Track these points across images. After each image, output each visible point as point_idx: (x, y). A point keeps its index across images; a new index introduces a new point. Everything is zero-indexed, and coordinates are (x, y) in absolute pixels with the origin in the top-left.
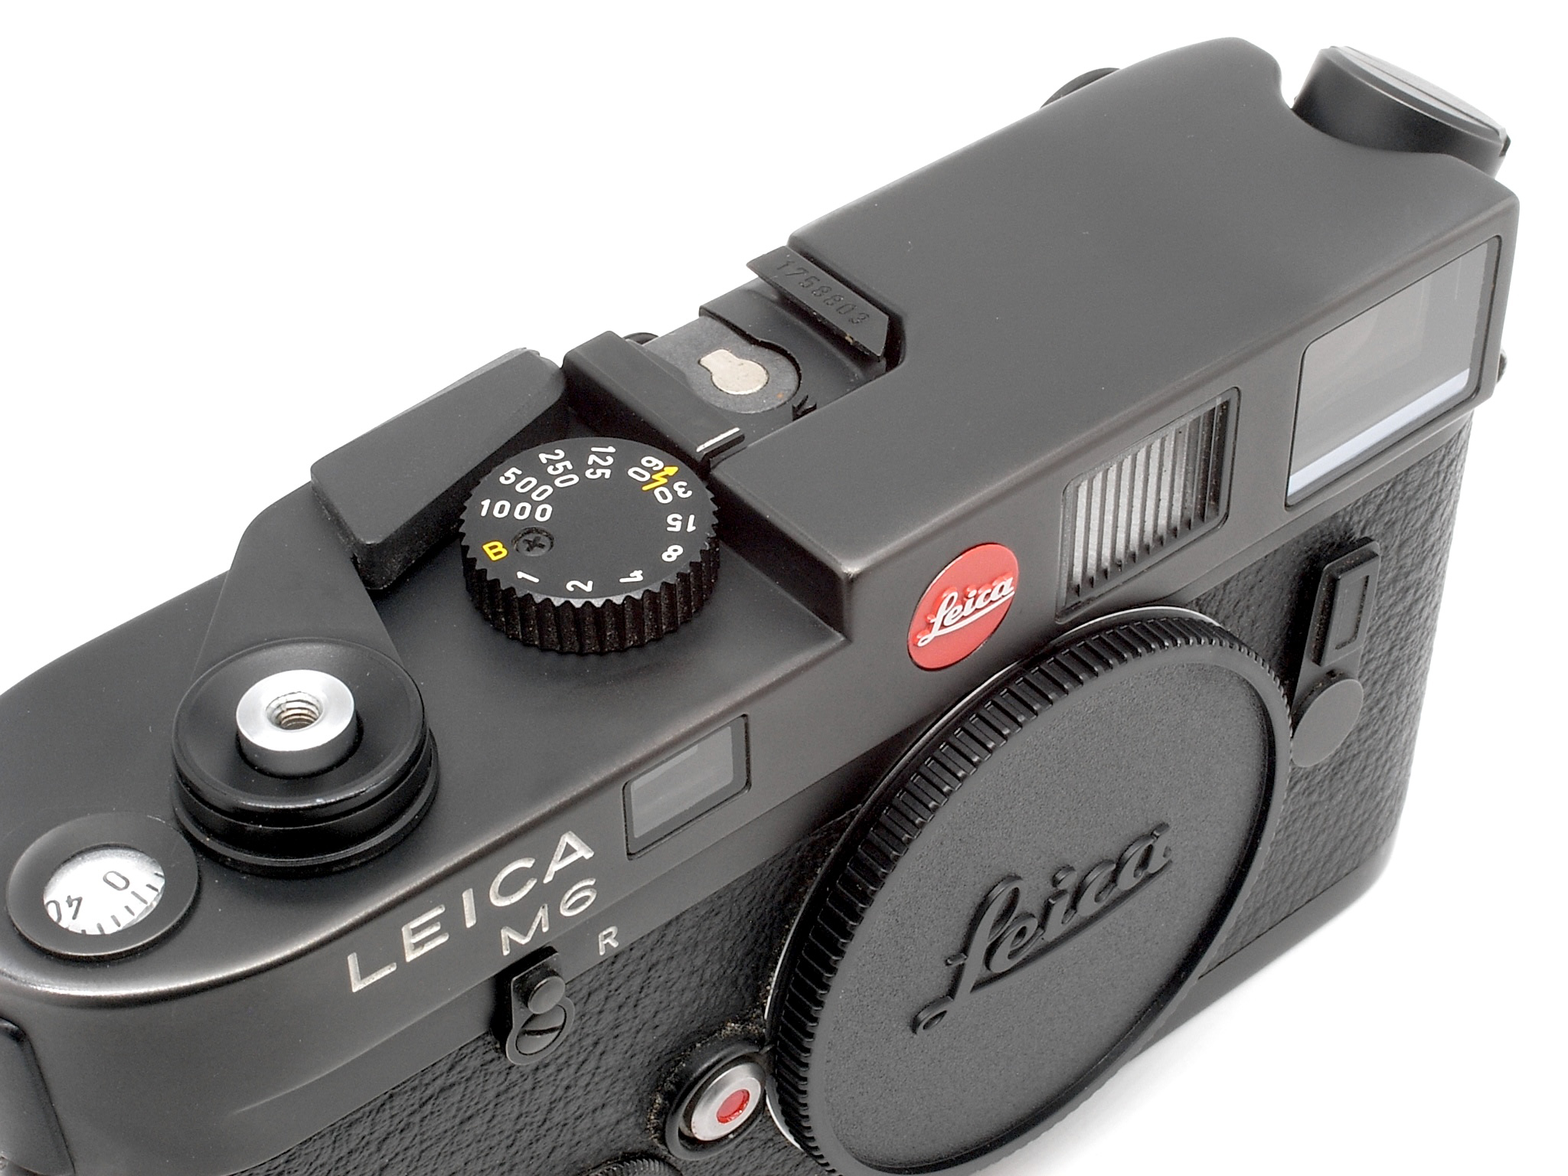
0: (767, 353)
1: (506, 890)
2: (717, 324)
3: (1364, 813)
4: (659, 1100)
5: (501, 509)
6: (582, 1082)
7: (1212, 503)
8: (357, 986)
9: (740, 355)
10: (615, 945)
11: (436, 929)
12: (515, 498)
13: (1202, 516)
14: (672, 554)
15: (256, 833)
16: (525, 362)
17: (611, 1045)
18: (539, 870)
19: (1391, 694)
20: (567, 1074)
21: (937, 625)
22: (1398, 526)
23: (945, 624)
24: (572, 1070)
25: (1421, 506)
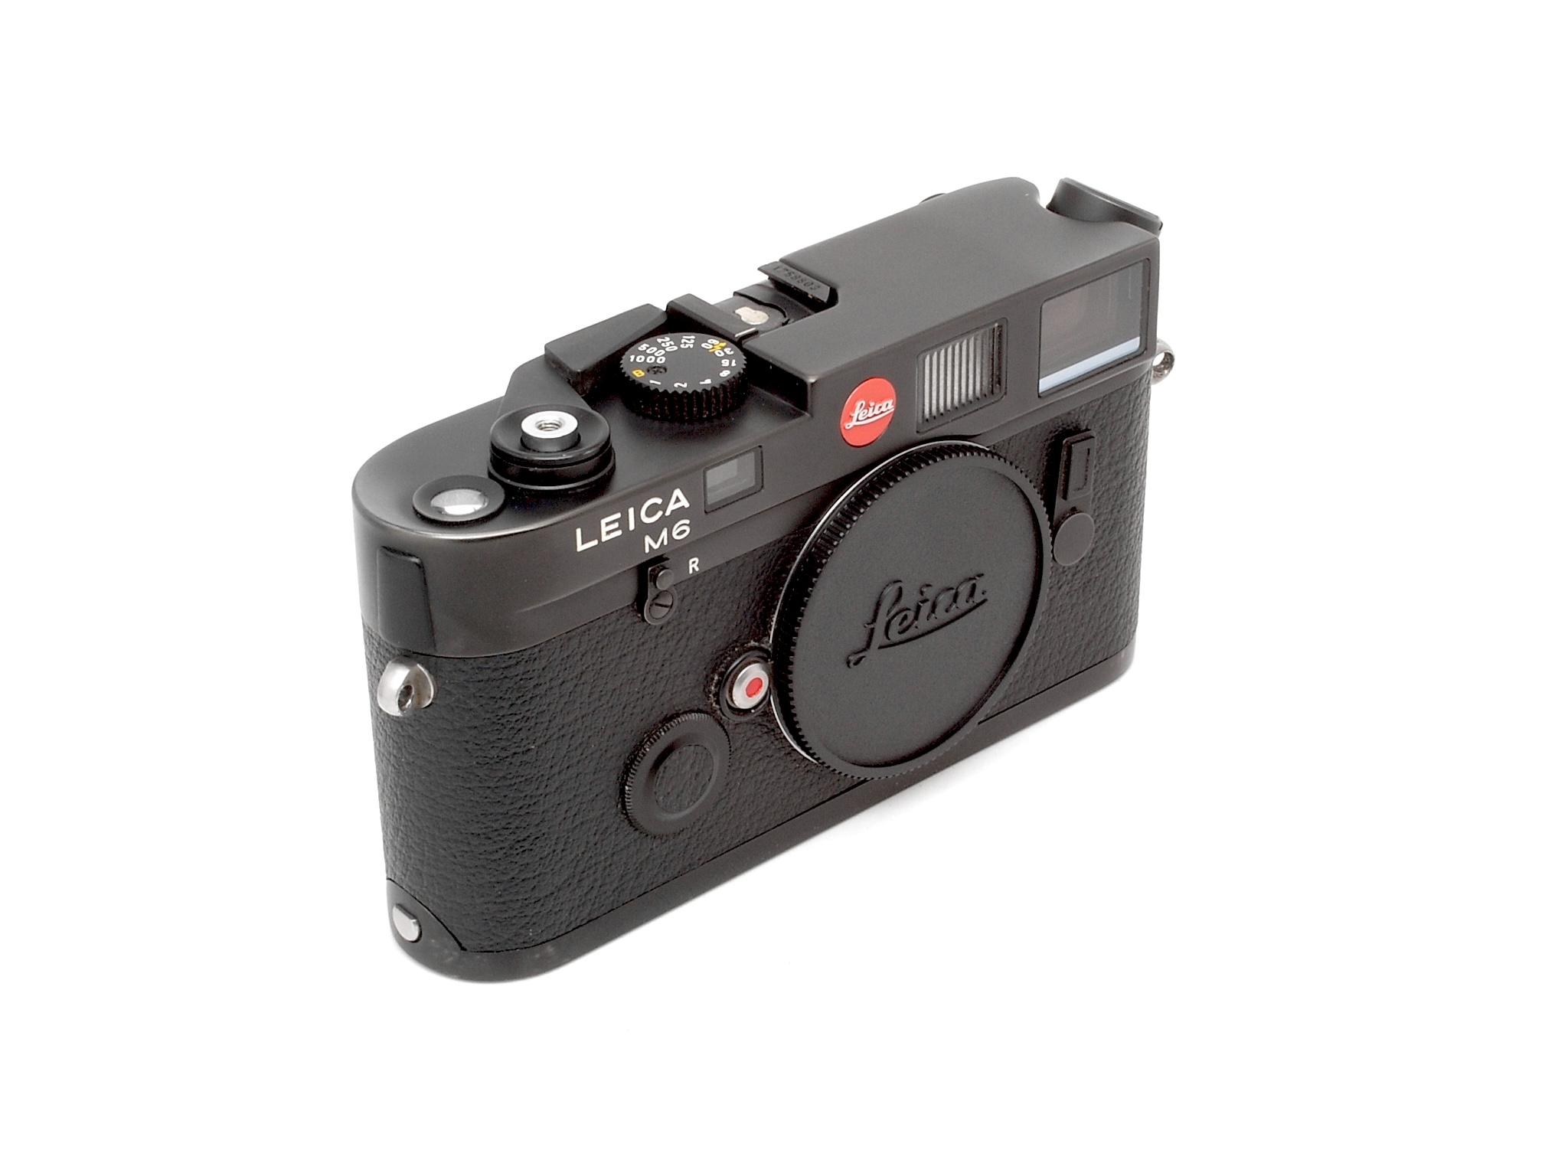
0: (768, 308)
1: (649, 514)
2: (743, 298)
3: (1107, 620)
4: (716, 678)
5: (640, 359)
6: (680, 652)
7: (998, 385)
8: (580, 548)
9: (755, 309)
10: (697, 569)
11: (616, 525)
12: (647, 355)
13: (992, 392)
14: (725, 374)
15: (535, 473)
16: (648, 308)
17: (693, 634)
18: (663, 507)
19: (1115, 541)
20: (672, 643)
21: (855, 419)
22: (1108, 428)
23: (860, 419)
24: (675, 641)
25: (1121, 419)
